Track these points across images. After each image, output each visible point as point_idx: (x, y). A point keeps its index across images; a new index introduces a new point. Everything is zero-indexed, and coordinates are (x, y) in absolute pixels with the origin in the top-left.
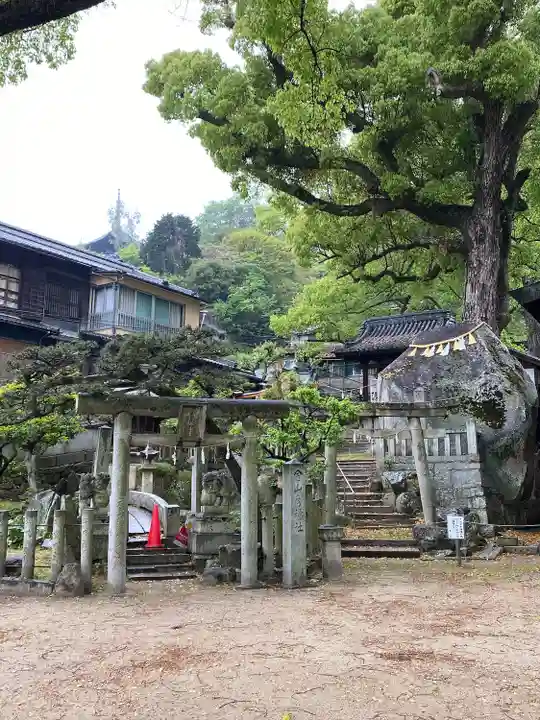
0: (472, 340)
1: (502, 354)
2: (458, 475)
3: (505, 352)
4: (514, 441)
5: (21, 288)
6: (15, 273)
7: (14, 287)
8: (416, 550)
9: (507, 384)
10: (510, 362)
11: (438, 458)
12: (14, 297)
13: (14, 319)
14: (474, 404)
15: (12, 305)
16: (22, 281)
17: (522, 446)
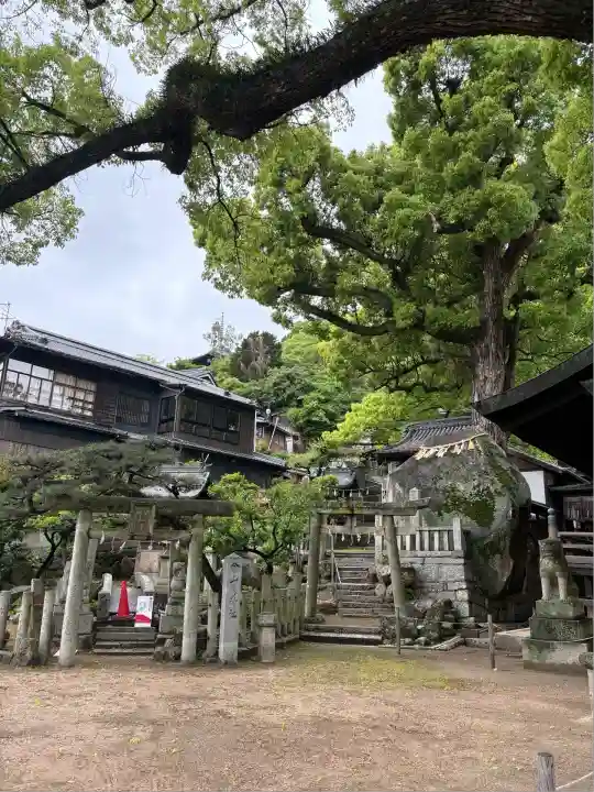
0: (471, 446)
1: (497, 458)
2: (445, 569)
3: (502, 457)
4: (499, 538)
5: (96, 398)
6: (92, 387)
7: (91, 398)
8: (379, 638)
9: (499, 486)
10: (505, 466)
11: (429, 553)
12: (90, 406)
13: (90, 425)
14: (468, 503)
15: (89, 414)
16: (97, 394)
17: (508, 544)
